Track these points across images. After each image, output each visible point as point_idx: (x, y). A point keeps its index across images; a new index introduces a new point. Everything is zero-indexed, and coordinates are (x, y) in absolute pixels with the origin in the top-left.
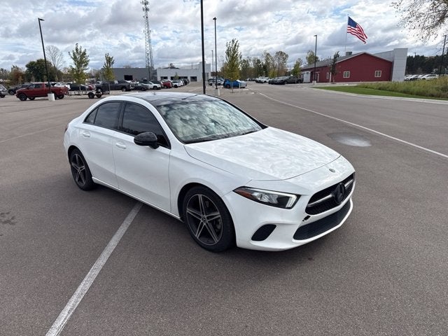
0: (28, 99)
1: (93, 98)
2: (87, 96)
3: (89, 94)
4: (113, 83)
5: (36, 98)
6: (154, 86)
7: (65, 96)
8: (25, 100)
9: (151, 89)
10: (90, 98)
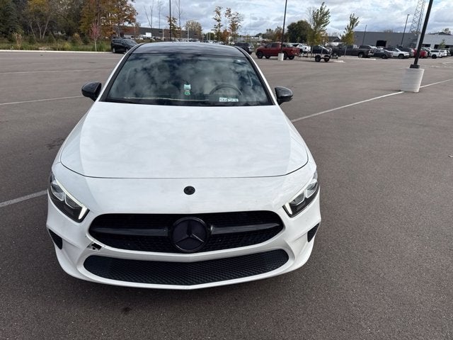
0: (264, 57)
1: (319, 61)
2: (314, 59)
3: (316, 57)
4: (352, 47)
5: (271, 57)
6: (400, 54)
7: (295, 57)
8: (261, 58)
9: (395, 57)
10: (316, 61)
